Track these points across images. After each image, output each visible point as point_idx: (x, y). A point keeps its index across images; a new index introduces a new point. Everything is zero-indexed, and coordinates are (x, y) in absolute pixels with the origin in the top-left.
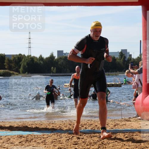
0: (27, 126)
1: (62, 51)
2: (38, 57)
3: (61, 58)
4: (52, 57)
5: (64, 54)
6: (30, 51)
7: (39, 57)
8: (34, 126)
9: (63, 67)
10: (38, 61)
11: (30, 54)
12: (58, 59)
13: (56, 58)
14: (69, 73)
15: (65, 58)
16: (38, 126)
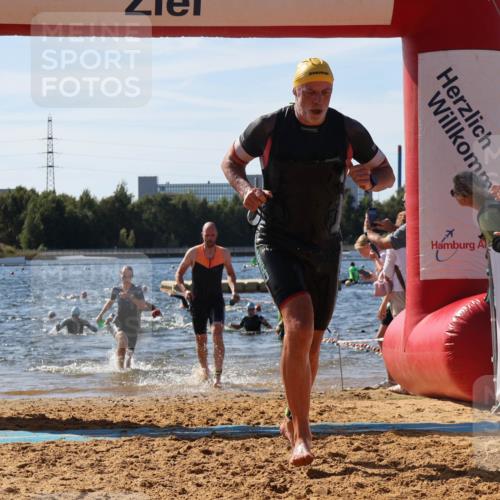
0: (44, 415)
1: (154, 179)
2: (78, 199)
3: (149, 201)
4: (121, 197)
5: (159, 189)
6: (51, 178)
7: (81, 198)
8: (65, 416)
9: (155, 229)
10: (77, 210)
11: (51, 188)
12: (139, 205)
13: (135, 199)
14: (175, 247)
15: (163, 199)
16: (78, 416)
